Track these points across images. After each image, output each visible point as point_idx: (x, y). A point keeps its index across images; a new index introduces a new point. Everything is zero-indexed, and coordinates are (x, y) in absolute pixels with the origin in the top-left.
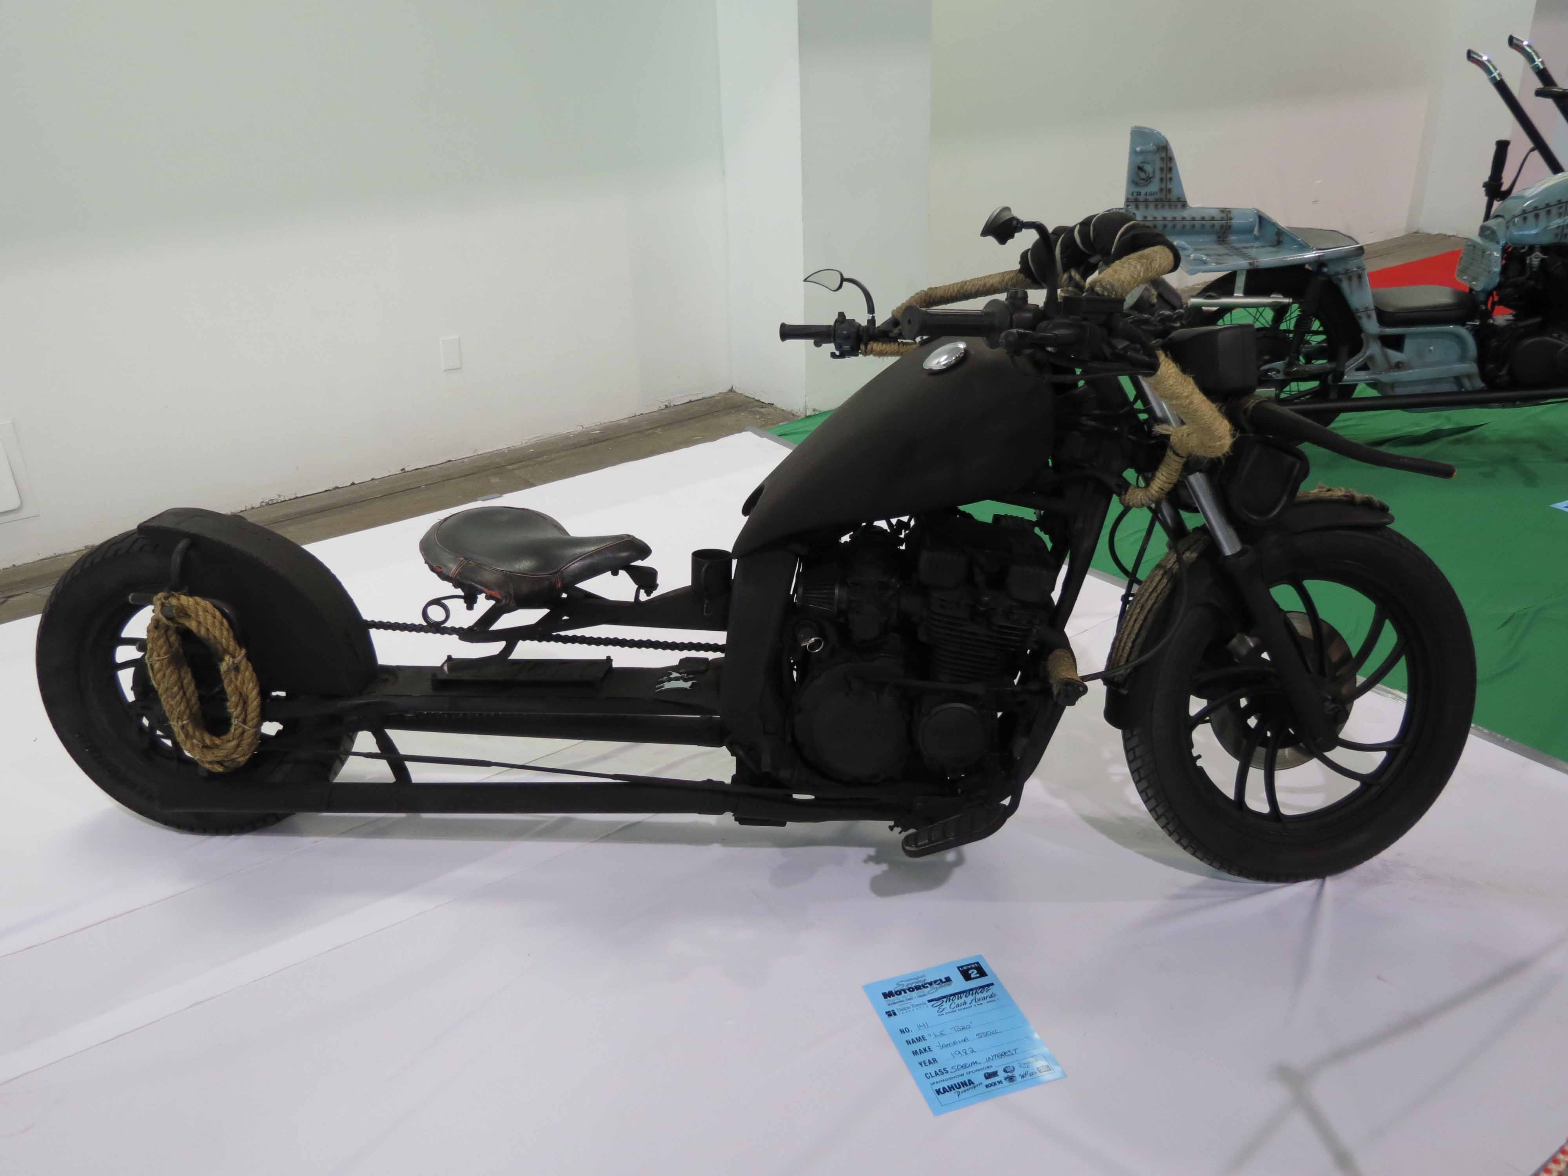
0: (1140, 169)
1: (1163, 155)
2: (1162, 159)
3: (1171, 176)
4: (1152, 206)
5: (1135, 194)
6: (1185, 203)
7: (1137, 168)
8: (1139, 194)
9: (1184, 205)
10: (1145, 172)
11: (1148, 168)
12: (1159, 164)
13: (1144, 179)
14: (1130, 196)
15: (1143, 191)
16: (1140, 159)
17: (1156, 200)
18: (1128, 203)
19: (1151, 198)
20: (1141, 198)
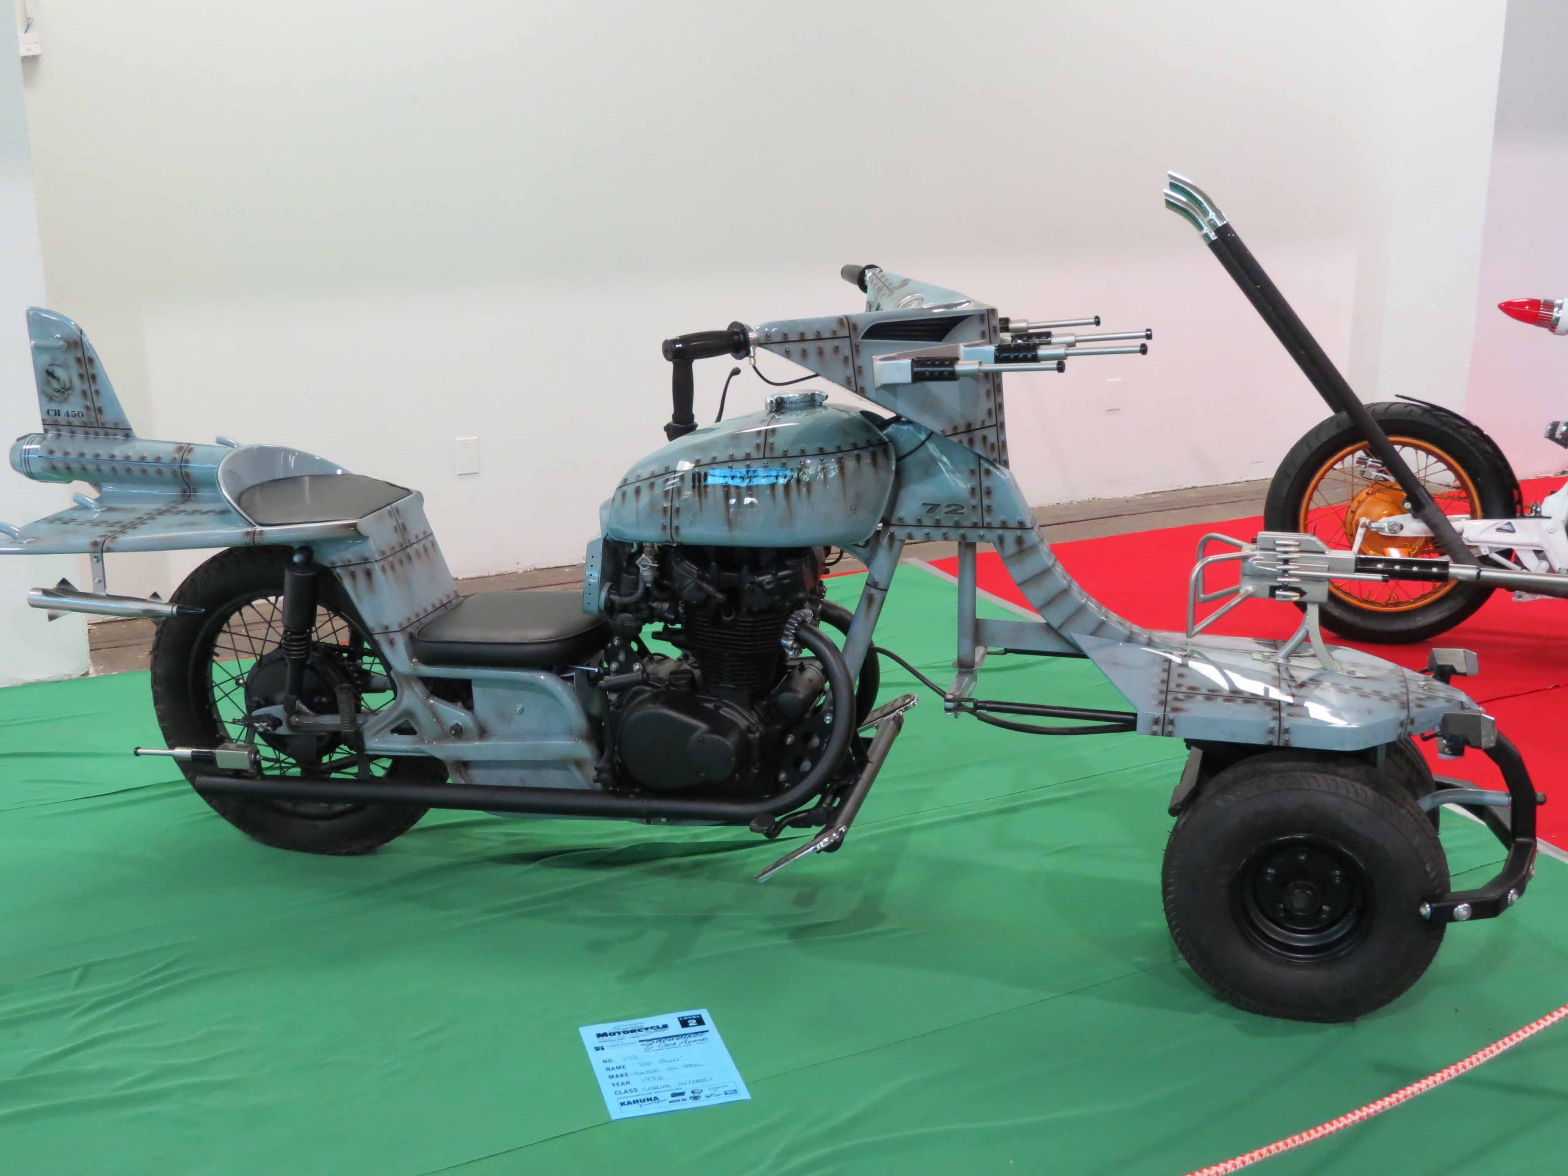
0: (50, 374)
1: (80, 355)
2: (79, 360)
3: (97, 387)
4: (80, 435)
5: (52, 413)
6: (127, 431)
7: (45, 374)
8: (57, 413)
9: (128, 434)
10: (58, 379)
11: (59, 372)
12: (75, 371)
13: (59, 391)
14: (46, 417)
15: (64, 409)
16: (46, 359)
17: (85, 425)
18: (47, 427)
19: (76, 421)
20: (62, 419)
